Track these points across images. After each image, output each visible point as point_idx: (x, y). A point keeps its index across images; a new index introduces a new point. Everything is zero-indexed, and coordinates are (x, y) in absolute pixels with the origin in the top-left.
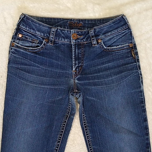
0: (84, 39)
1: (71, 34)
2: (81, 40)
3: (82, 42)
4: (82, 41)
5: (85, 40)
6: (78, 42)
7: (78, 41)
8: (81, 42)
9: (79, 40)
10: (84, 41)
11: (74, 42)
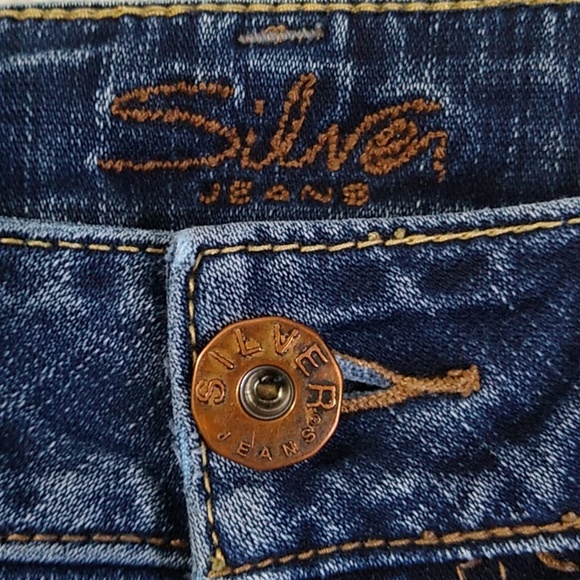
0: (512, 457)
1: (174, 352)
2: (443, 467)
3: (470, 517)
4: (481, 492)
5: (544, 484)
6: (375, 521)
7: (353, 507)
8: (446, 519)
9: (404, 487)
10: (513, 492)
11: (259, 540)
